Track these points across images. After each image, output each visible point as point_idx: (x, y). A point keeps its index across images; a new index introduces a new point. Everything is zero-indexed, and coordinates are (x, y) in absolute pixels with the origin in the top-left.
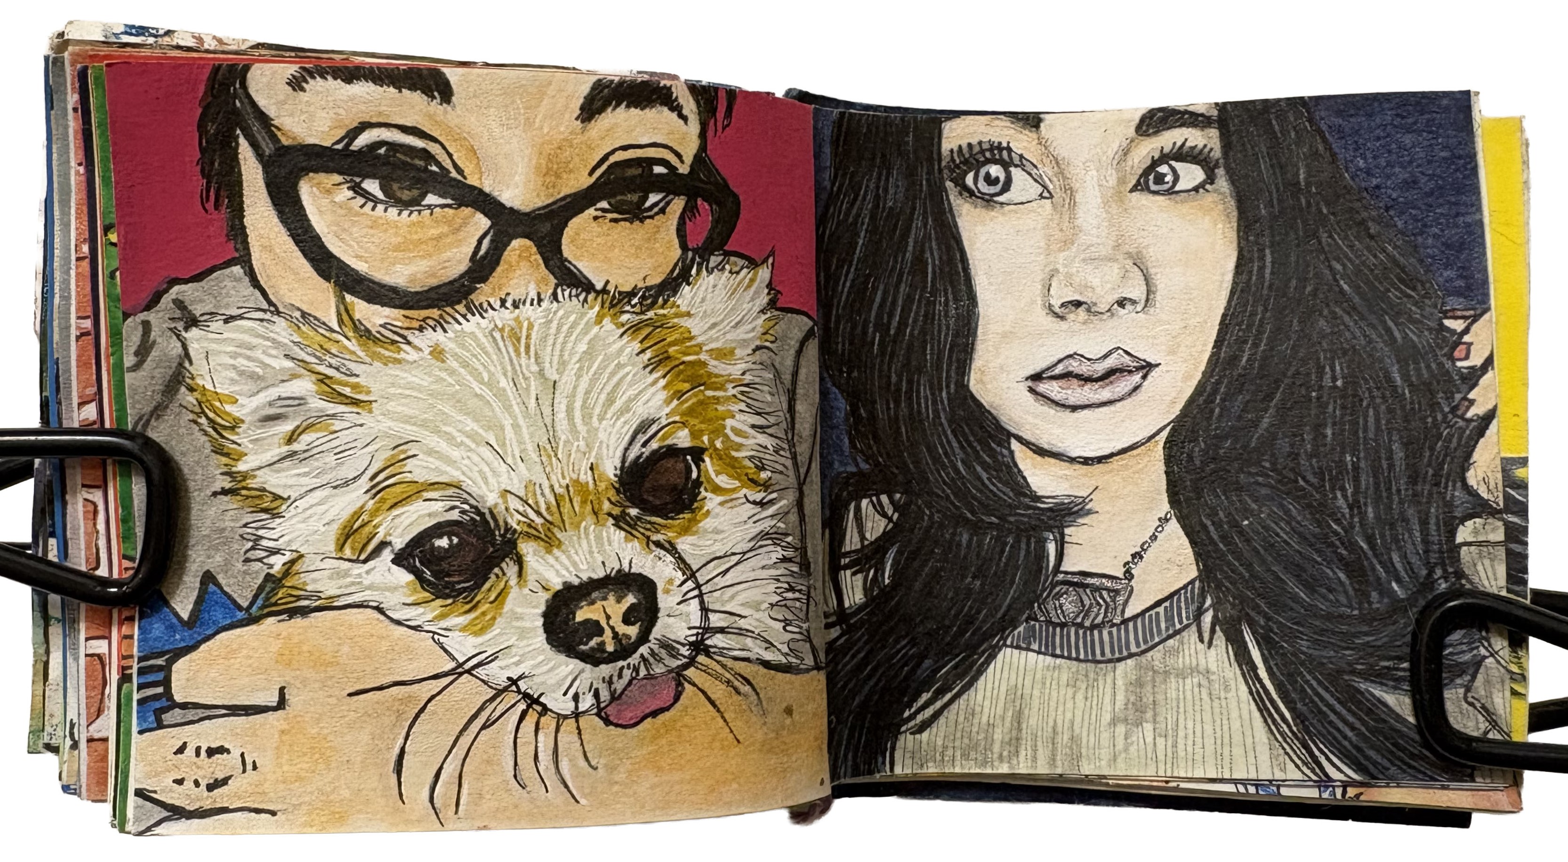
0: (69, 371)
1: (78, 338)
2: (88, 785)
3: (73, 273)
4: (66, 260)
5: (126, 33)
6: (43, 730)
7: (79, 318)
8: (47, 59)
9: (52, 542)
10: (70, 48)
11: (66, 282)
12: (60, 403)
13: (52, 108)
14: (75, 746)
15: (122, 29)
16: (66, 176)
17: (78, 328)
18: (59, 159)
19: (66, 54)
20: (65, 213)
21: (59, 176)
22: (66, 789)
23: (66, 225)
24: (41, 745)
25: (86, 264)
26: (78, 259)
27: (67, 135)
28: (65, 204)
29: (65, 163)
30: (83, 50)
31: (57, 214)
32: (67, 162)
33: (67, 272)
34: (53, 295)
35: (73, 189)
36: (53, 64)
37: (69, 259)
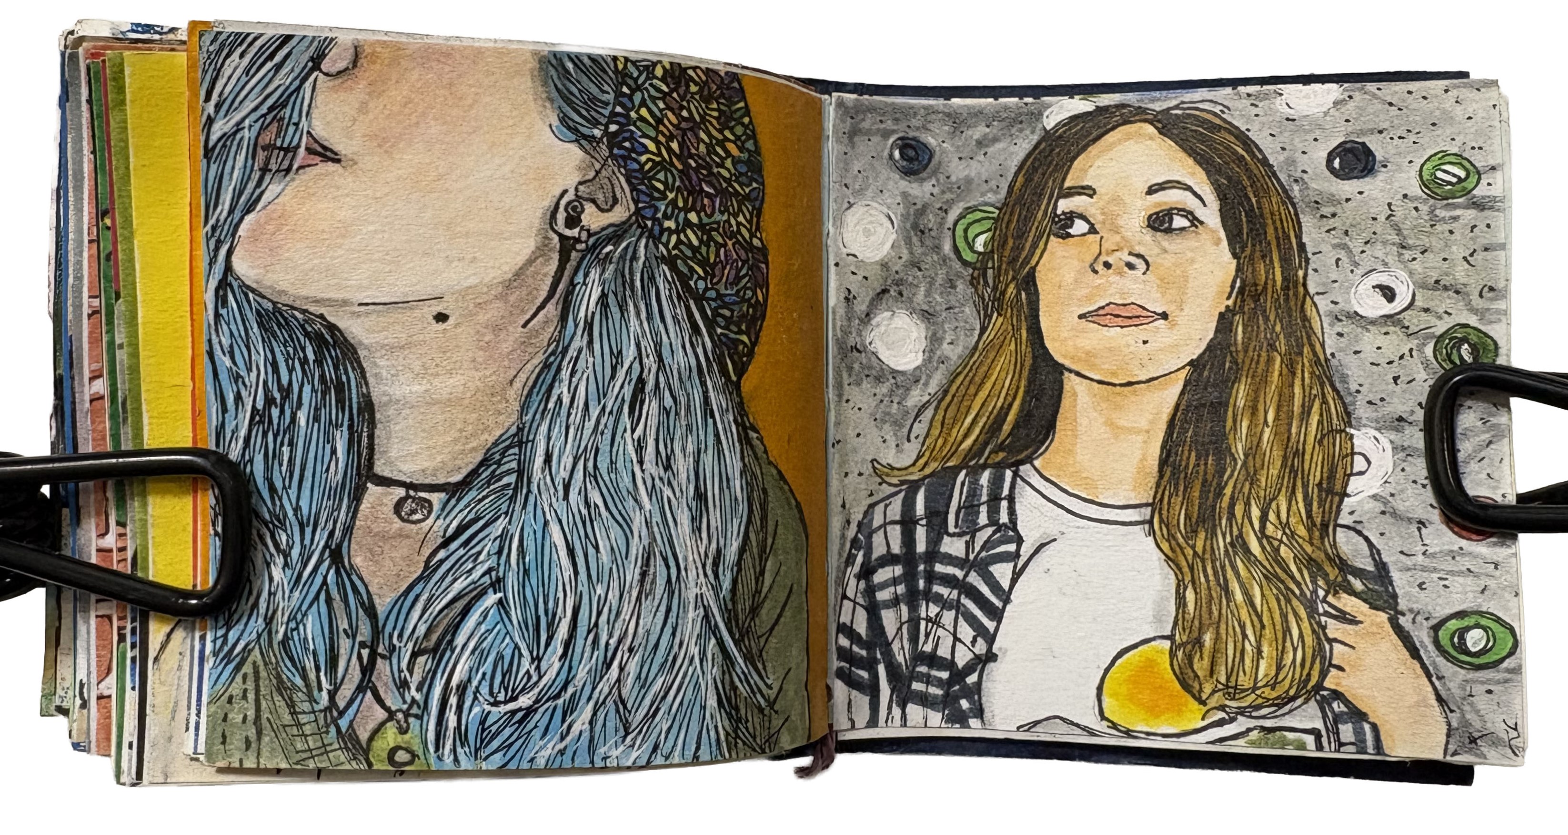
0: (80, 347)
1: (90, 316)
2: (97, 741)
3: (86, 255)
4: (80, 243)
5: (133, 31)
6: (55, 694)
7: (90, 297)
8: (63, 55)
10: (85, 44)
11: (79, 263)
12: (72, 378)
13: (68, 100)
14: (84, 705)
15: (129, 27)
16: (79, 163)
17: (90, 306)
18: (73, 148)
19: (81, 50)
20: (79, 199)
21: (74, 164)
22: (79, 746)
23: (79, 210)
24: (53, 708)
25: (95, 245)
26: (90, 242)
27: (81, 125)
28: (79, 189)
29: (79, 151)
30: (95, 47)
31: (71, 199)
32: (81, 150)
33: (81, 253)
34: (67, 276)
35: (86, 175)
36: (69, 61)
37: (82, 242)
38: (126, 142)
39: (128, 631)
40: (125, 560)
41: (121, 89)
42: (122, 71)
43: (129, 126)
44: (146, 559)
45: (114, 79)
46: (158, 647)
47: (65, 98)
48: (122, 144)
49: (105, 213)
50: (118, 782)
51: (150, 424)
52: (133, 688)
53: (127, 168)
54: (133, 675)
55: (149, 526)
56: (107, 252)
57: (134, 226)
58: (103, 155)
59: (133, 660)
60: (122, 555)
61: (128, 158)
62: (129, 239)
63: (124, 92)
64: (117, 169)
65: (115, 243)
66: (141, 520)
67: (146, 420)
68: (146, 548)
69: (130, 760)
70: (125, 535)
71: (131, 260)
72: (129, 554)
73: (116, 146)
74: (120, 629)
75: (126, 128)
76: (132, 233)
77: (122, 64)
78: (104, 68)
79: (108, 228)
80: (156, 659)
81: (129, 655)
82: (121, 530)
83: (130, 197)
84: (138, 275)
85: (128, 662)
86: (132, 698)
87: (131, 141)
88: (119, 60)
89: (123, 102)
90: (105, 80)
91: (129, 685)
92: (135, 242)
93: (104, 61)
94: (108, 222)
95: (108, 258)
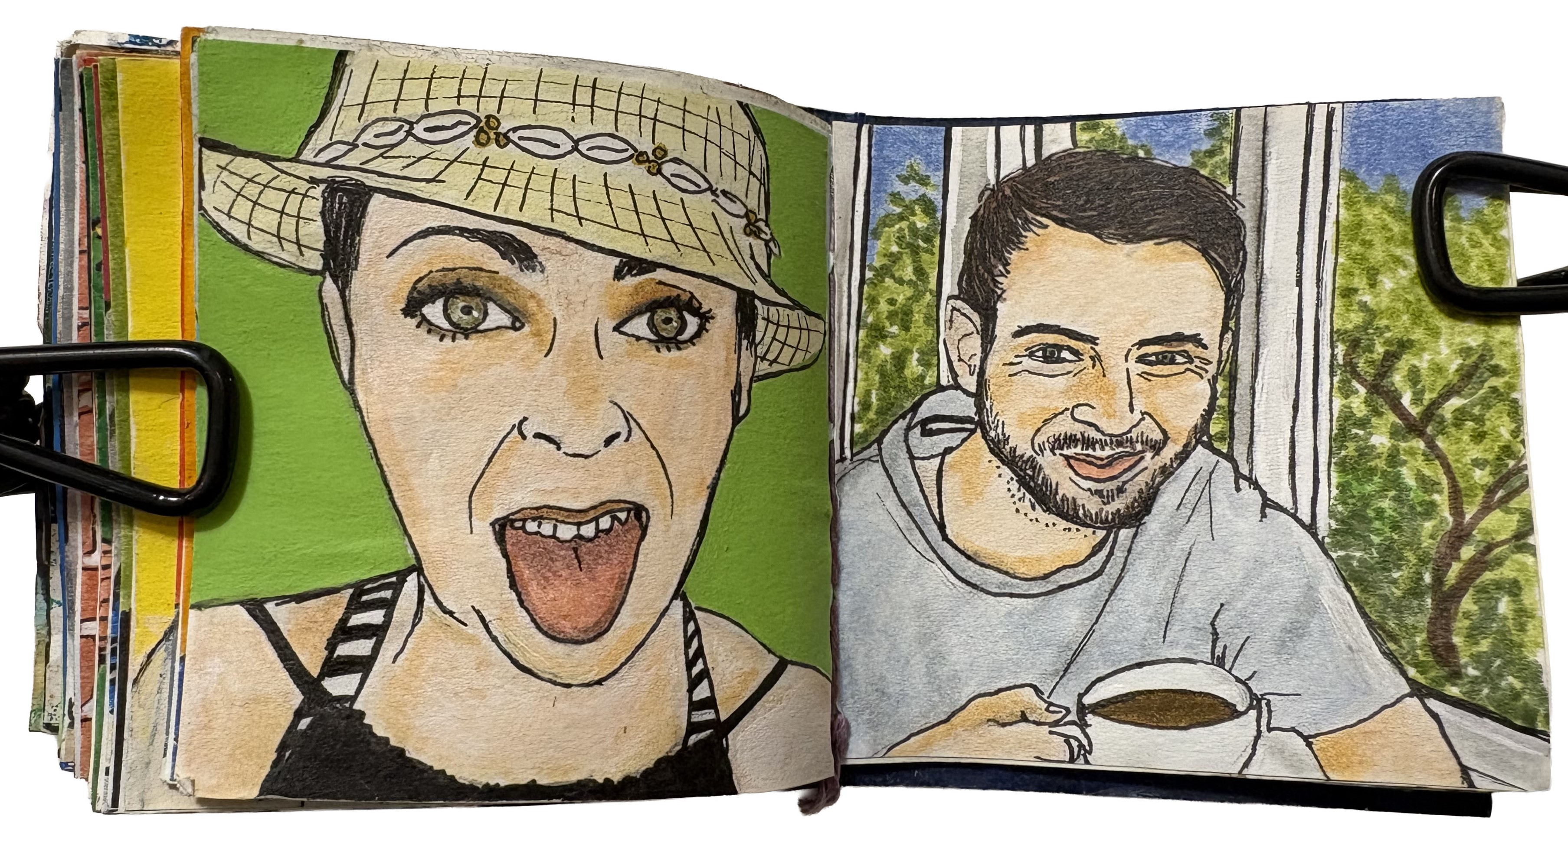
1: (79, 328)
3: (76, 265)
4: (70, 253)
5: (130, 42)
6: (44, 710)
8: (57, 61)
9: (55, 527)
10: (78, 52)
11: (70, 274)
13: (61, 110)
14: (72, 724)
15: (127, 38)
16: (71, 173)
17: (80, 318)
18: (65, 158)
19: (74, 57)
20: (70, 210)
21: (65, 173)
22: (64, 766)
23: (71, 221)
24: (41, 726)
25: (85, 257)
26: (81, 252)
27: (73, 134)
28: (70, 200)
29: (71, 161)
30: (88, 54)
31: (63, 209)
32: (73, 160)
33: (71, 264)
34: (57, 287)
35: (78, 185)
36: (62, 67)
37: (73, 252)
38: (118, 148)
39: (108, 652)
40: (109, 578)
41: (113, 95)
42: (114, 78)
43: (121, 133)
44: (129, 577)
45: (107, 85)
46: (138, 668)
47: (59, 105)
48: (114, 151)
49: (96, 223)
50: (94, 810)
51: (138, 437)
52: (112, 712)
53: (120, 176)
54: (112, 697)
55: (134, 542)
56: (97, 262)
57: (126, 235)
58: (94, 163)
59: (112, 682)
60: (106, 573)
61: (120, 165)
62: (121, 248)
63: (116, 99)
64: (108, 176)
65: (106, 252)
66: (126, 536)
67: (133, 433)
68: (129, 566)
69: (106, 786)
70: (109, 552)
71: (123, 270)
72: (113, 572)
73: (107, 153)
74: (102, 649)
75: (118, 135)
76: (123, 242)
77: (114, 71)
78: (96, 74)
79: (99, 237)
80: (136, 681)
81: (109, 677)
82: (106, 547)
83: (121, 205)
84: (128, 284)
85: (108, 684)
86: (110, 720)
87: (123, 148)
88: (110, 67)
89: (115, 108)
90: (97, 87)
91: (107, 708)
92: (127, 251)
93: (96, 67)
94: (99, 231)
95: (98, 267)
